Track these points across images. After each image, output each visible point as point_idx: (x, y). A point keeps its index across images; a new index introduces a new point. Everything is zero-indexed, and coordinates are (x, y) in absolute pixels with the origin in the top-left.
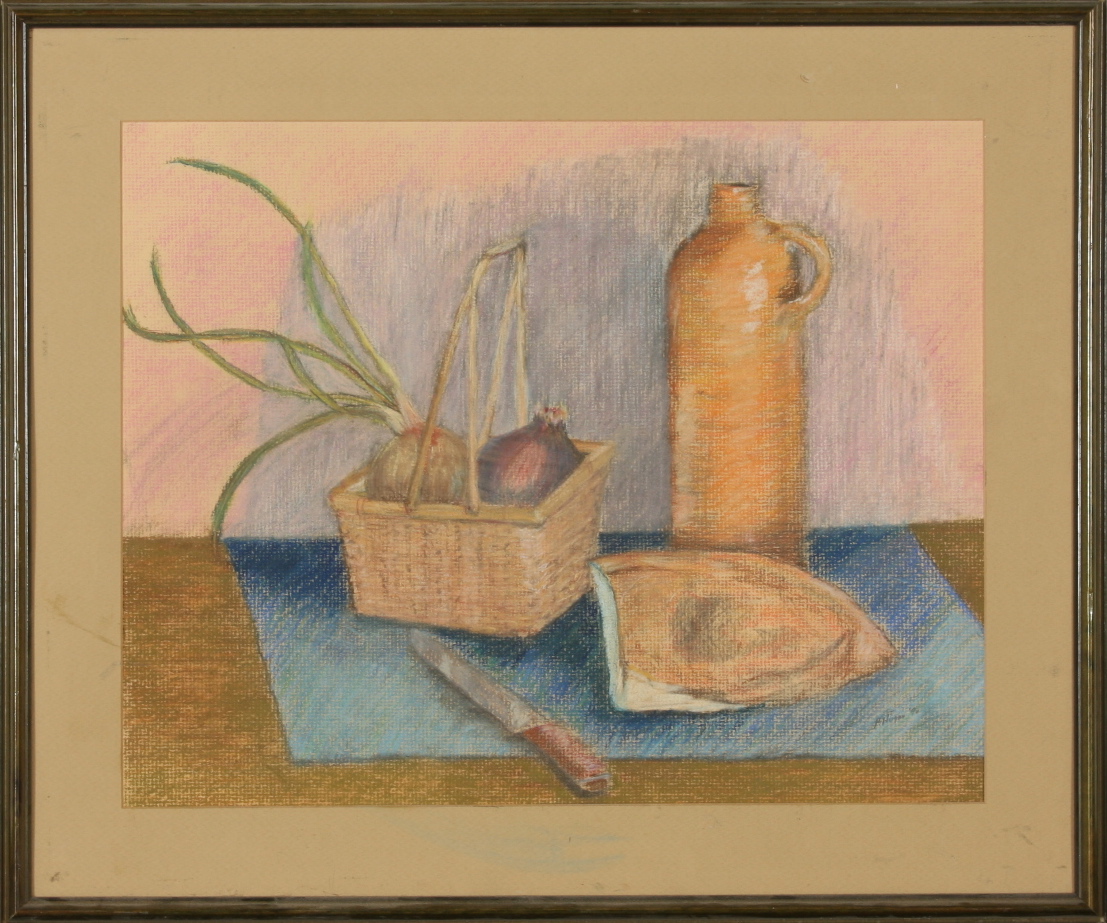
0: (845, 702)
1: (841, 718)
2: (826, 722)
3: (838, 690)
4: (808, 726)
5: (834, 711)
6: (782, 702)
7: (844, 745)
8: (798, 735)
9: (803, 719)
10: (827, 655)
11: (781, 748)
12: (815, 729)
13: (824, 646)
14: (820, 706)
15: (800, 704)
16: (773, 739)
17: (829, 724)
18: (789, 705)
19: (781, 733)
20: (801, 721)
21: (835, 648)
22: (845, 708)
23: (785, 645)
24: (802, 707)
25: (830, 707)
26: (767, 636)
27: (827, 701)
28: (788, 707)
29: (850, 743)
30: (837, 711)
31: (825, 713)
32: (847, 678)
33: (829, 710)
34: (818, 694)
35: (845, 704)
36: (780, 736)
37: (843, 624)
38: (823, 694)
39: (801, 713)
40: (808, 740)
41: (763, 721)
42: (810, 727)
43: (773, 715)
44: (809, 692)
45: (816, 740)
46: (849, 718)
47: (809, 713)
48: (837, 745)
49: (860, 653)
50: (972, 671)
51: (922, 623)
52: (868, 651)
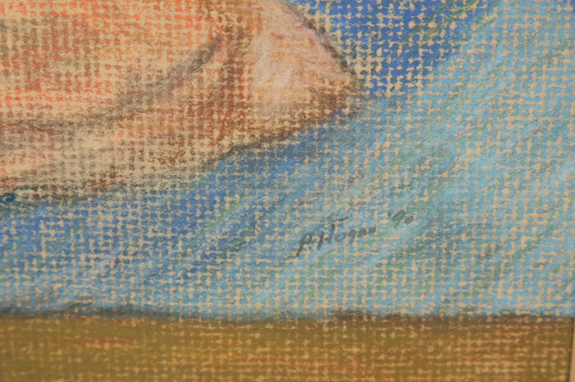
0: (222, 195)
1: (211, 232)
2: (175, 240)
3: (203, 169)
4: (127, 245)
5: (193, 216)
6: (59, 192)
7: (219, 291)
8: (102, 264)
9: (115, 230)
10: (172, 87)
11: (61, 290)
12: (146, 254)
13: (164, 65)
14: (157, 204)
15: (106, 199)
16: (40, 273)
17: (180, 244)
18: (76, 200)
19: (59, 259)
20: (110, 233)
21: (192, 69)
22: (222, 210)
23: (58, 58)
24: (110, 203)
25: (183, 207)
26: (9, 35)
27: (175, 193)
28: (75, 203)
29: (236, 287)
30: (202, 217)
31: (169, 220)
32: (225, 142)
33: (179, 213)
34: (152, 176)
35: (222, 201)
36: (58, 266)
37: (214, 14)
38: (163, 177)
39: (110, 218)
40: (128, 277)
41: (13, 231)
42: (131, 250)
43: (38, 220)
44: (127, 172)
45: (148, 277)
46: (233, 233)
47: (130, 217)
48: (201, 289)
49: (260, 84)
50: (556, 131)
51: (429, 14)
52: (281, 82)
